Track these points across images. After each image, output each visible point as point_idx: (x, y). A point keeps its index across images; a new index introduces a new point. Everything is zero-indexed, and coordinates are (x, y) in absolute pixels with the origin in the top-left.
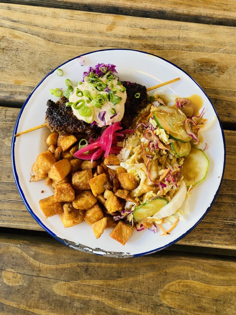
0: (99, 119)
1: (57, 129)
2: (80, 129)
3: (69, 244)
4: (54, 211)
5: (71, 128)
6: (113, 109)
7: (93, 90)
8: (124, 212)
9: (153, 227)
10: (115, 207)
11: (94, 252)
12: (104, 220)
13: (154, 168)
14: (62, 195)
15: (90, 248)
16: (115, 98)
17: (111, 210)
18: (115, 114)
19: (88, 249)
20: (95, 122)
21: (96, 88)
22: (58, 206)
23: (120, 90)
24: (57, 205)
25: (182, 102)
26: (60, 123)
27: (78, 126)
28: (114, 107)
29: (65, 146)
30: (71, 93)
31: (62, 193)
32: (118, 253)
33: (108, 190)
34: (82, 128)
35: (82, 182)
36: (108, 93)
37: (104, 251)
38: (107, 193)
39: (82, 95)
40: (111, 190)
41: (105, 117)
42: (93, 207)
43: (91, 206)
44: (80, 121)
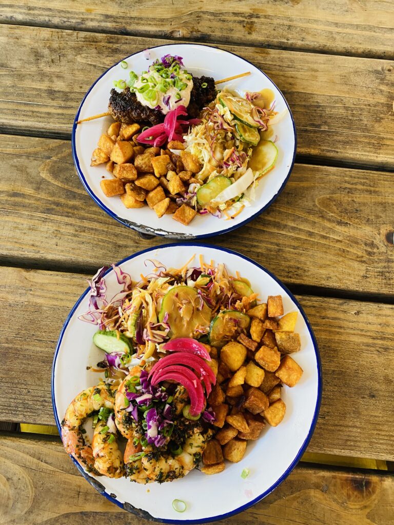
0: (163, 104)
1: (120, 114)
2: (143, 114)
3: (130, 225)
4: (116, 189)
5: (135, 114)
6: (178, 94)
7: (159, 78)
8: (187, 194)
9: (218, 213)
10: (178, 186)
11: (156, 232)
12: (167, 200)
13: (218, 149)
14: (125, 172)
15: (152, 228)
16: (180, 83)
17: (174, 191)
18: (180, 100)
19: (150, 229)
20: (159, 107)
21: (162, 76)
22: (120, 185)
23: (186, 77)
24: (119, 183)
25: (253, 97)
26: (124, 107)
27: (142, 112)
28: (180, 92)
29: (128, 133)
30: (136, 81)
31: (125, 170)
32: (180, 234)
33: (171, 170)
34: (146, 114)
35: (145, 163)
36: (173, 80)
37: (166, 232)
38: (171, 174)
39: (147, 81)
40: (174, 170)
41: (170, 101)
42: (155, 188)
43: (153, 187)
44: (144, 107)
